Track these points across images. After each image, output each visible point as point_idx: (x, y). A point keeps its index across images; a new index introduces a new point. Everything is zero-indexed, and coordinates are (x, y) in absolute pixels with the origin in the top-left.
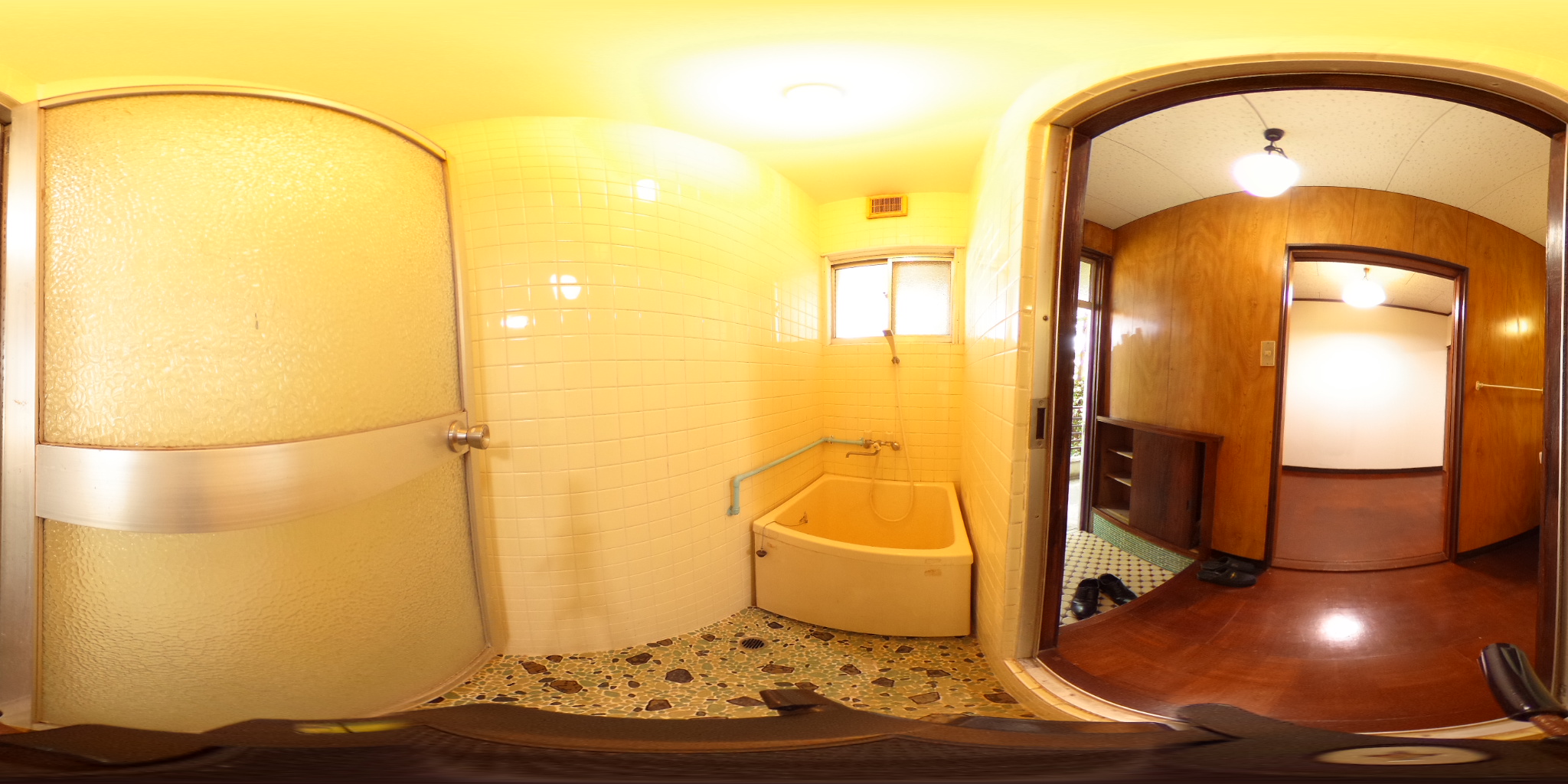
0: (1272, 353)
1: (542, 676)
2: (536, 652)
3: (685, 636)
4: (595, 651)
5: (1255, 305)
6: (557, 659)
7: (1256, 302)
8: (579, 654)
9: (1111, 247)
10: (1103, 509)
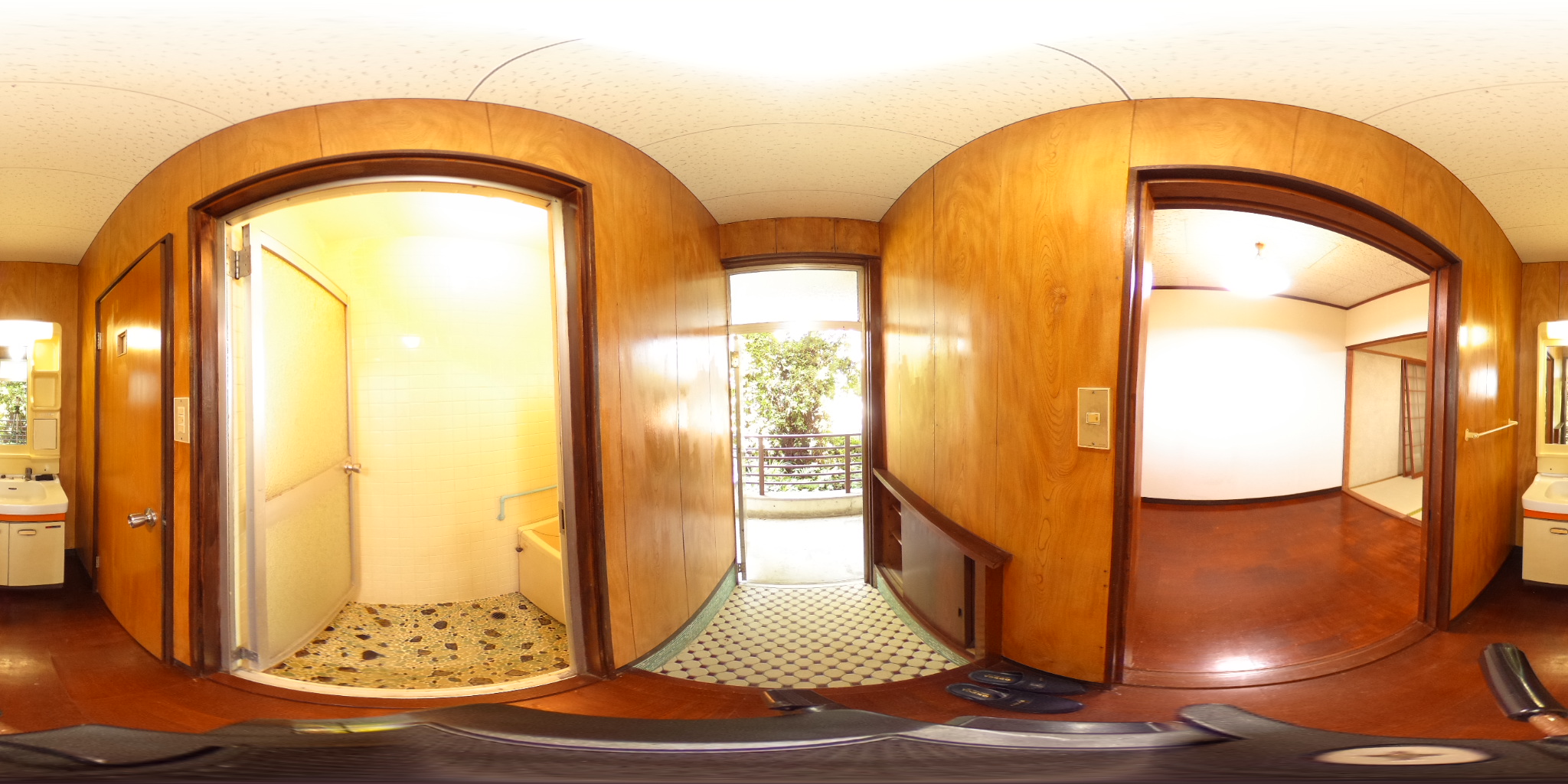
0: (1103, 420)
1: (375, 616)
2: (374, 602)
3: (463, 603)
4: (406, 604)
5: (1064, 297)
6: (383, 606)
7: (1063, 290)
8: (398, 604)
9: (878, 246)
10: (884, 569)
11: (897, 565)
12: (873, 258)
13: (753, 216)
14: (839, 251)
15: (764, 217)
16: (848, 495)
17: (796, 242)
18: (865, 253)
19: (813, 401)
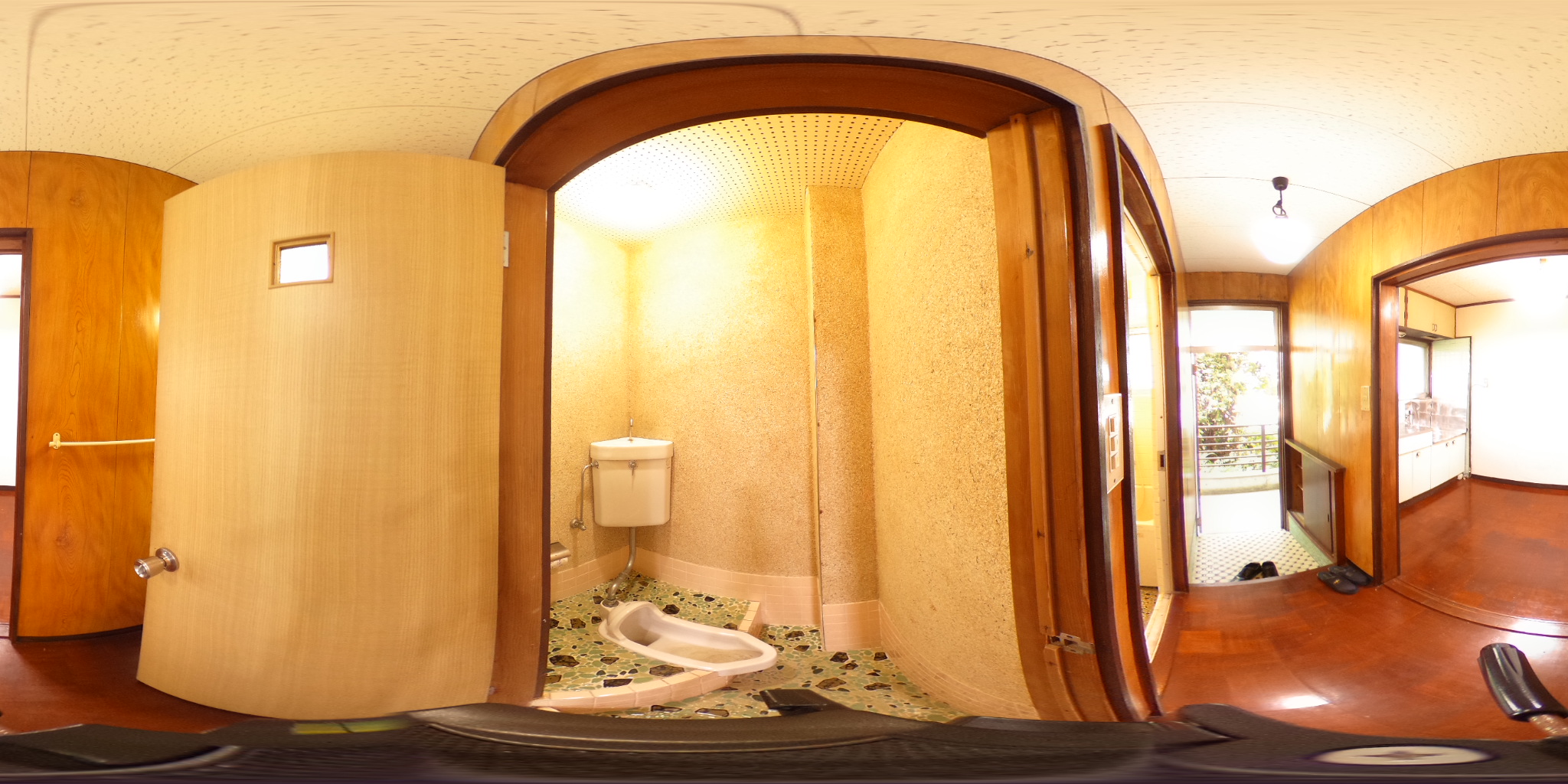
9: (1286, 293)
10: (1293, 513)
11: (1300, 509)
12: (1283, 303)
13: (1209, 270)
14: (1263, 299)
15: (1216, 271)
16: (1264, 473)
17: (1237, 292)
18: (1278, 300)
19: (1230, 400)
